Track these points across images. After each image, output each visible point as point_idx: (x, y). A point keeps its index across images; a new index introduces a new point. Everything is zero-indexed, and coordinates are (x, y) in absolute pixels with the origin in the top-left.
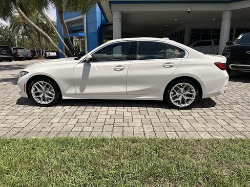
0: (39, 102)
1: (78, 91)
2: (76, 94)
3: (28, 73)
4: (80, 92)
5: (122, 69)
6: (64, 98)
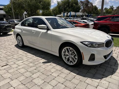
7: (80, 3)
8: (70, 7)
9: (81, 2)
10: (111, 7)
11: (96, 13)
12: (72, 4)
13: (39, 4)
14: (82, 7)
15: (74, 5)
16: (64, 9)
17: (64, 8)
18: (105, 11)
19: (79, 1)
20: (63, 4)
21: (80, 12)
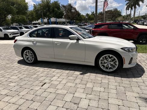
7: (62, 8)
8: (51, 12)
9: (64, 6)
10: (92, 12)
11: (79, 20)
12: (53, 9)
13: (12, 7)
14: (65, 12)
15: (56, 9)
16: (43, 15)
17: (43, 13)
18: (87, 17)
19: (61, 5)
20: (42, 8)
21: (64, 18)
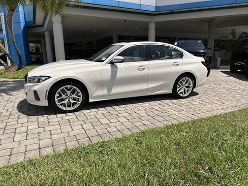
0: (64, 109)
1: (105, 92)
2: (103, 96)
3: (50, 77)
4: (107, 93)
5: (144, 69)
6: (91, 100)
